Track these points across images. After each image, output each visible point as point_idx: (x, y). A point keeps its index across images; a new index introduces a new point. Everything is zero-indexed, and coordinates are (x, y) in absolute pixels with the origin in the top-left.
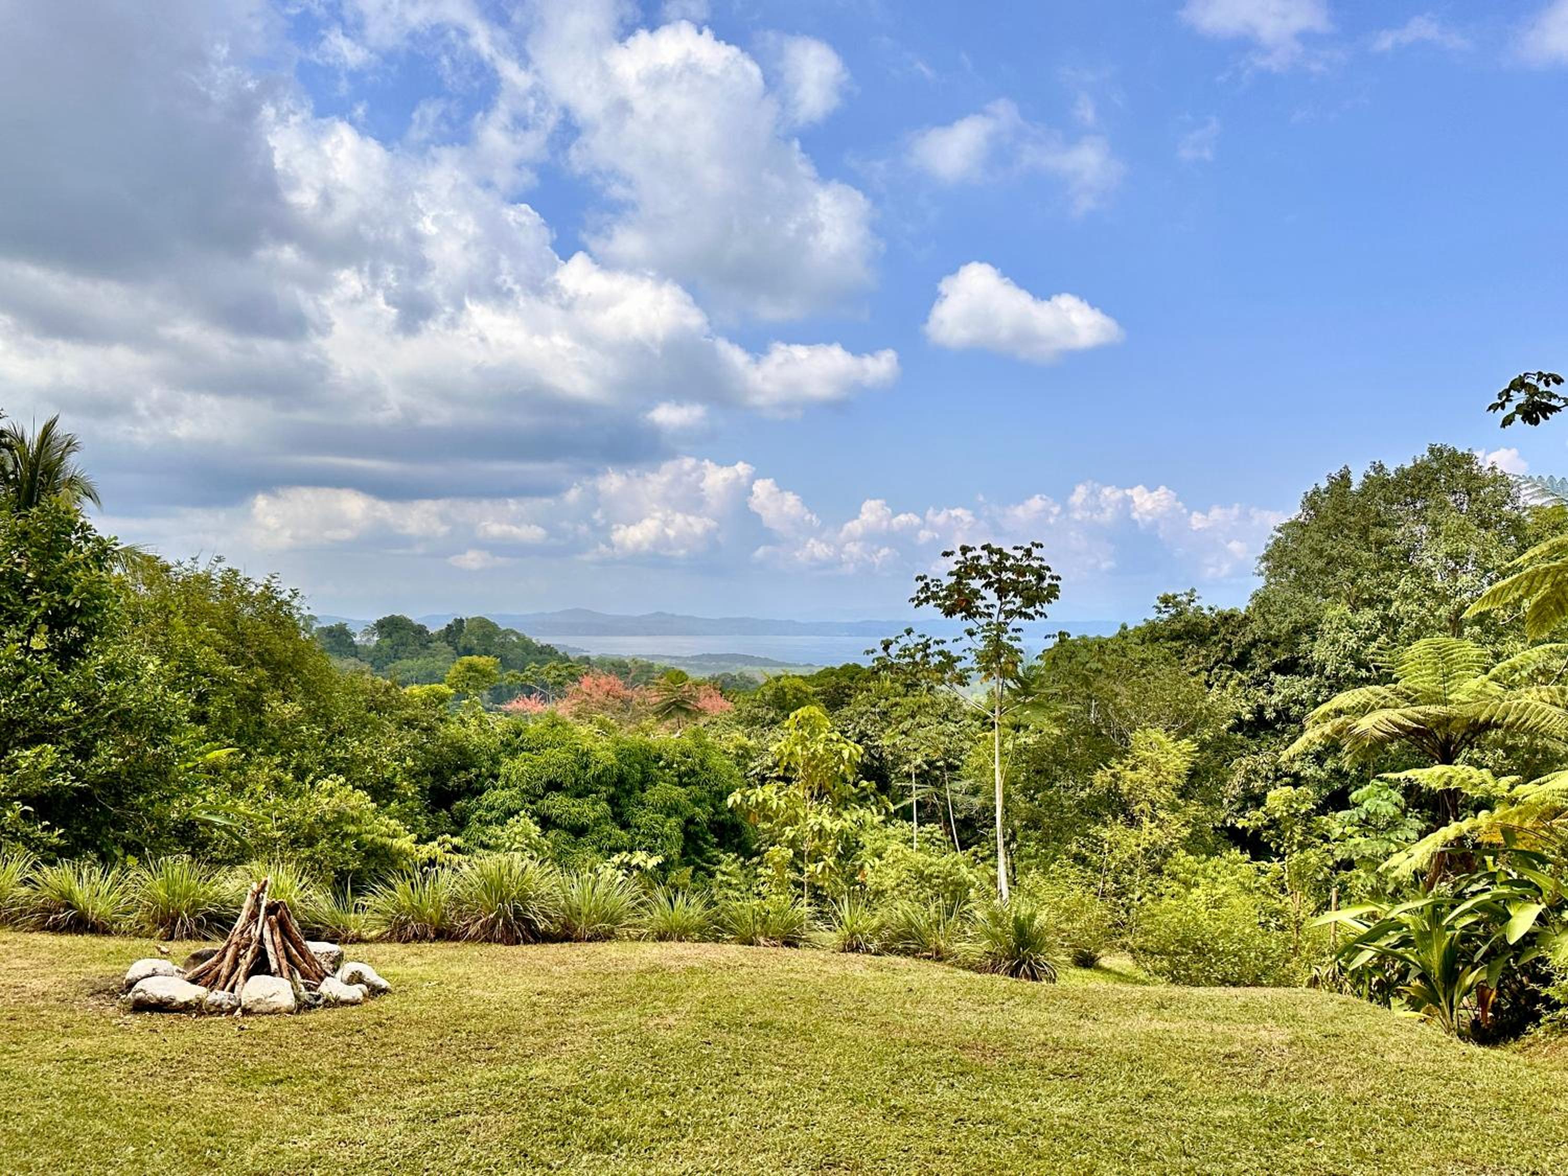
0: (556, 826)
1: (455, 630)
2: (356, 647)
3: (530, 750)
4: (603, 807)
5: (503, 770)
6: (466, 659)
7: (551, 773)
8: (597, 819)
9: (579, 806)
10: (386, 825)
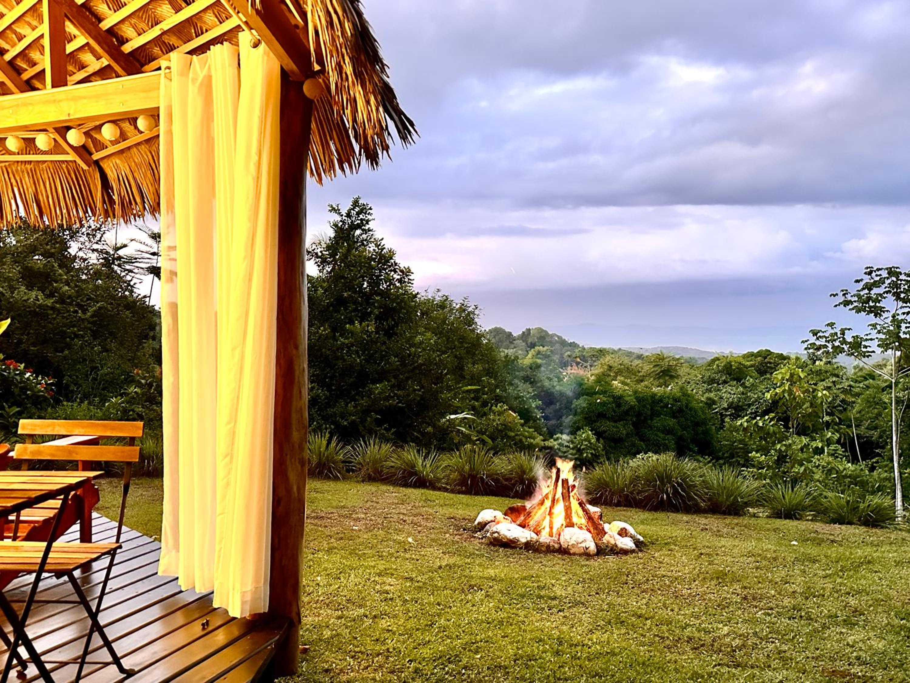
0: (604, 437)
1: (526, 335)
4: (630, 428)
7: (599, 408)
8: (627, 434)
9: (617, 427)
10: (528, 432)
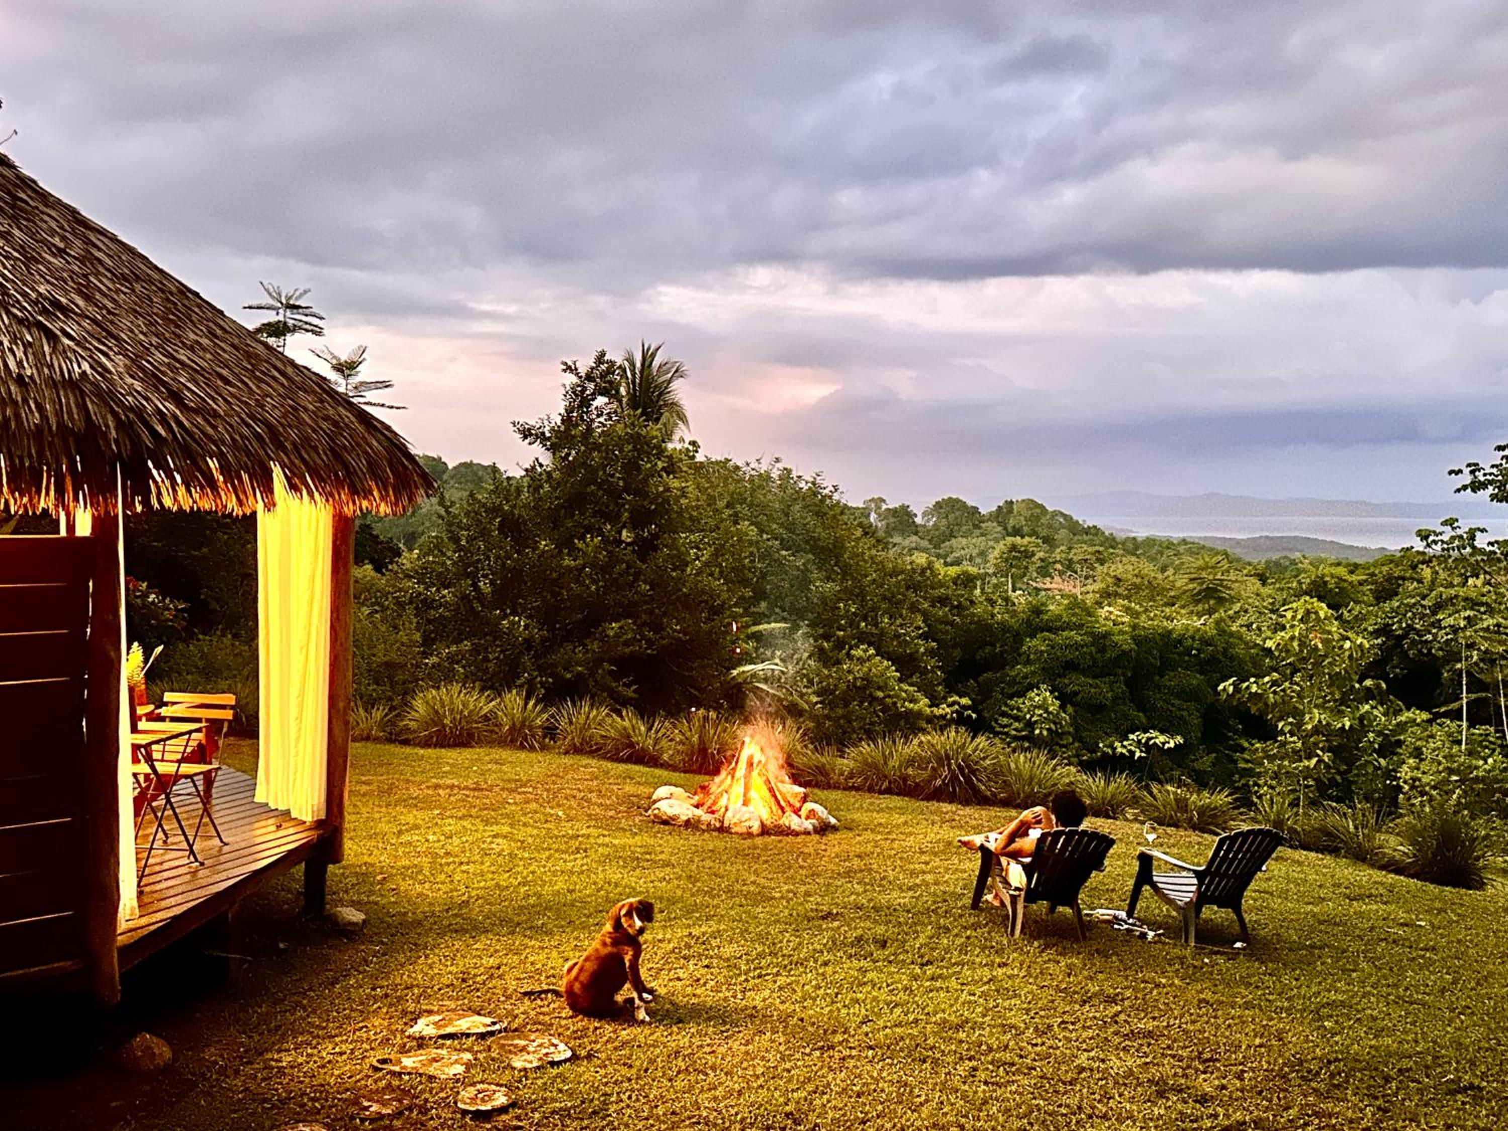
0: (1075, 702)
1: (1005, 511)
2: (917, 526)
3: (1049, 631)
4: (1121, 688)
5: (1024, 648)
6: (1010, 540)
7: (1070, 655)
8: (1114, 700)
9: (1096, 687)
10: (905, 692)
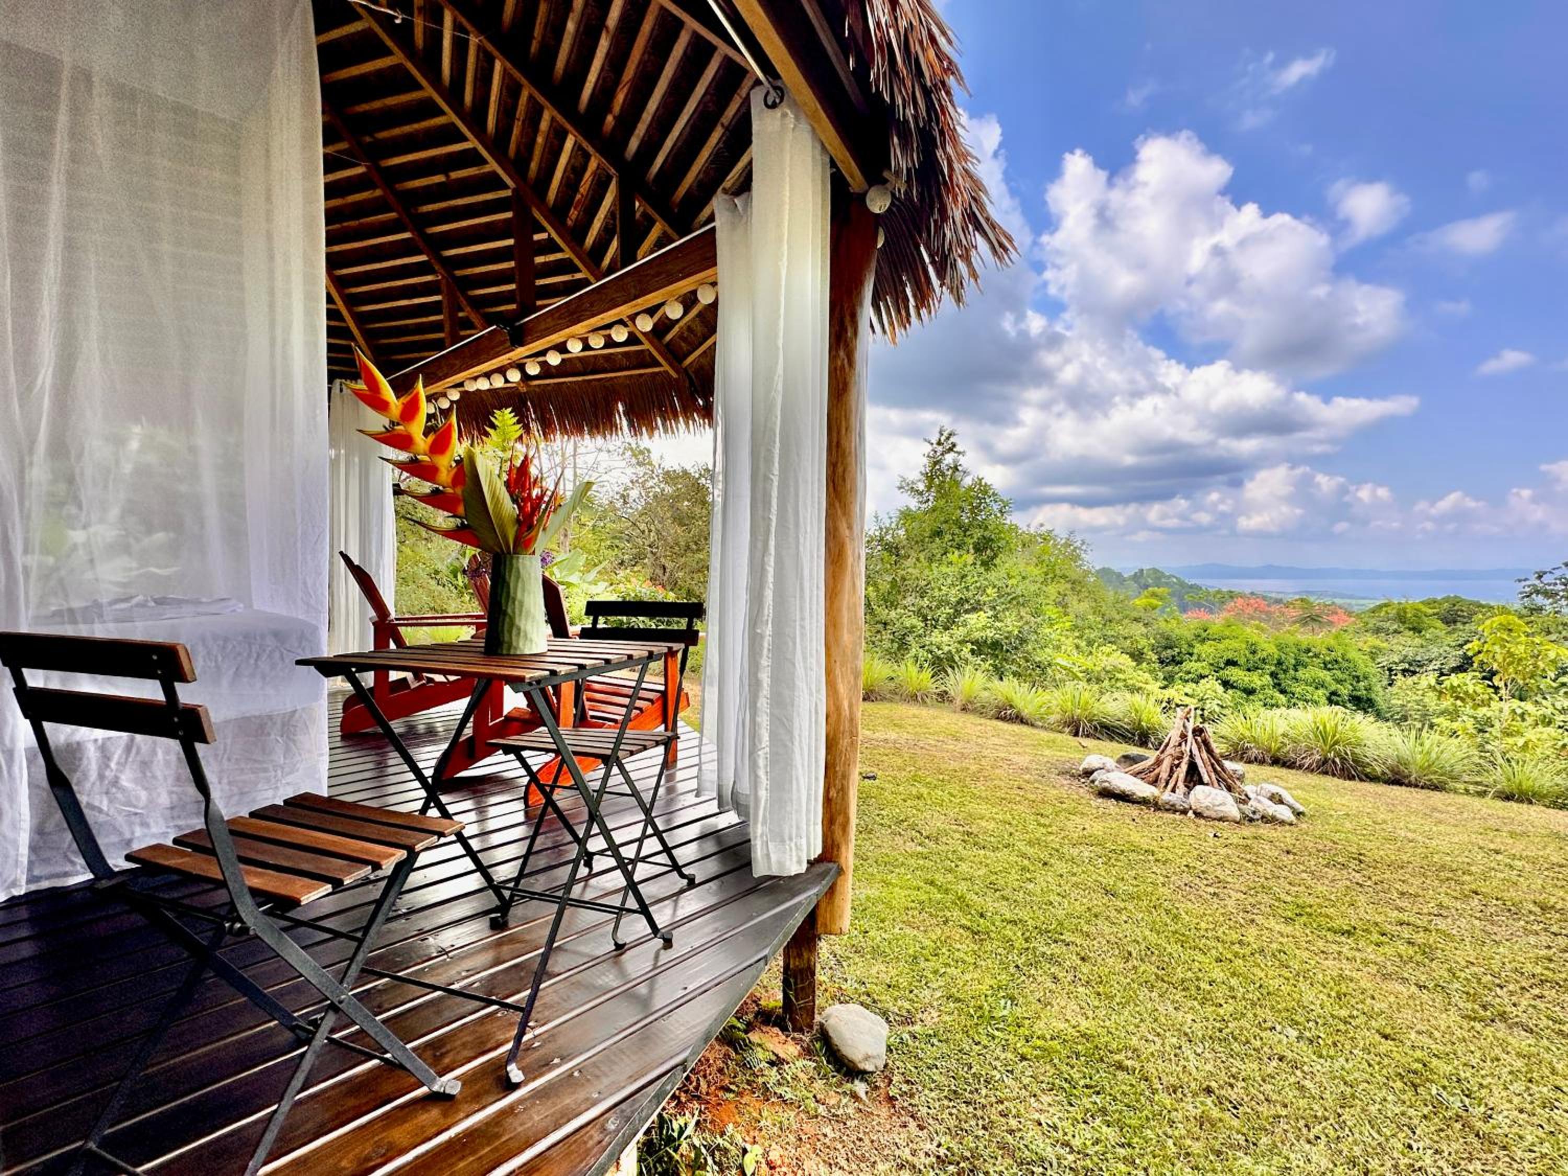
0: (1233, 687)
3: (1214, 640)
4: (1267, 679)
5: (1195, 651)
7: (1230, 655)
8: (1263, 686)
9: (1250, 677)
